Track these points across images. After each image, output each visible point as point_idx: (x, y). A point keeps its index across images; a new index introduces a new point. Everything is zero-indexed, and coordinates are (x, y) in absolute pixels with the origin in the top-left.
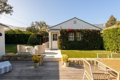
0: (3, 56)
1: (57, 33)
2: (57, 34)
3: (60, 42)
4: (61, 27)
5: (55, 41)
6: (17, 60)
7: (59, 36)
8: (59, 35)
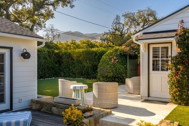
0: (32, 101)
1: (169, 45)
2: (167, 48)
3: (176, 74)
4: (182, 22)
5: (160, 72)
6: (52, 114)
7: (175, 54)
8: (175, 51)
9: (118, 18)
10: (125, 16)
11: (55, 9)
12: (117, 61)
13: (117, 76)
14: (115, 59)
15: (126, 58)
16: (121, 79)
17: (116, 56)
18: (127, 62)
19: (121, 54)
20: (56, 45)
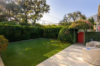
9: (65, 15)
10: (68, 14)
11: (43, 14)
12: (68, 32)
13: (68, 40)
14: (67, 32)
15: (73, 31)
16: (70, 41)
17: (68, 30)
18: (73, 33)
19: (70, 29)
20: (43, 26)
